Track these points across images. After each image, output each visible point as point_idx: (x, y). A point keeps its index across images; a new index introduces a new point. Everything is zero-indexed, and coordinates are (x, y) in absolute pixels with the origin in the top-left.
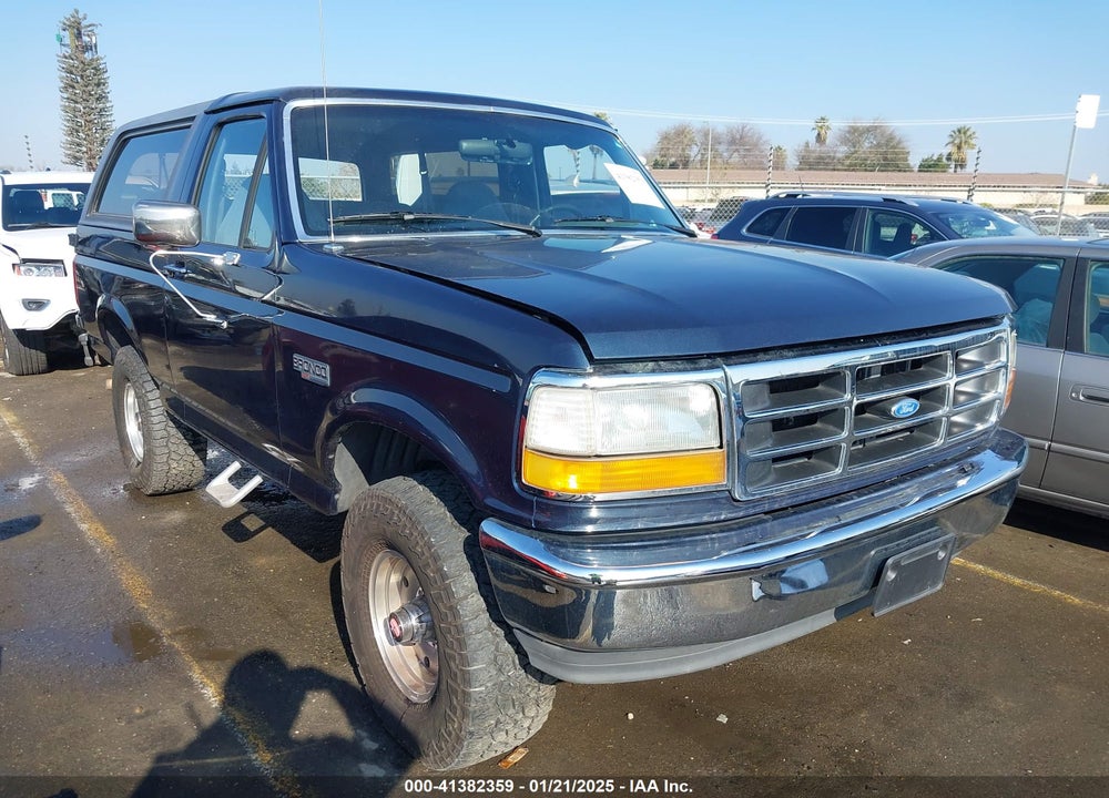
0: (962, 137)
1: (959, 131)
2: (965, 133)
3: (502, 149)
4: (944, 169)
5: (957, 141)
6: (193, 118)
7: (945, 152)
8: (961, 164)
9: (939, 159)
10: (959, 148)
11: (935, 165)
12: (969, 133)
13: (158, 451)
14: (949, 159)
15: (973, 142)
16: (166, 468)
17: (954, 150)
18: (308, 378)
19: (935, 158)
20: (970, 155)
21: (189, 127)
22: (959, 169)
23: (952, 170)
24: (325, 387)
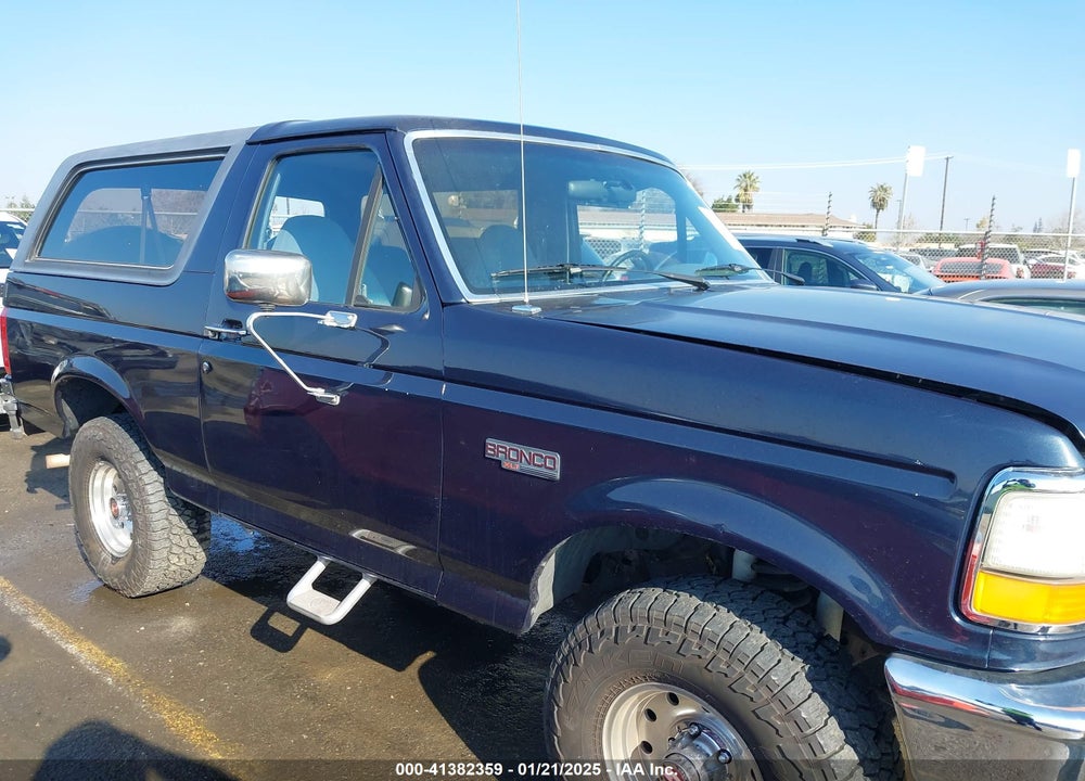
0: (747, 181)
1: (745, 175)
2: (750, 177)
3: (610, 191)
4: (733, 209)
5: (744, 185)
6: (226, 150)
7: (734, 194)
8: (748, 205)
9: (729, 200)
10: (746, 190)
11: (726, 206)
12: (753, 178)
13: (156, 546)
14: (737, 200)
15: (757, 185)
16: (164, 565)
17: (741, 192)
18: (517, 468)
19: (725, 199)
20: (754, 196)
21: (222, 158)
22: (746, 209)
23: (740, 210)
24: (551, 481)
